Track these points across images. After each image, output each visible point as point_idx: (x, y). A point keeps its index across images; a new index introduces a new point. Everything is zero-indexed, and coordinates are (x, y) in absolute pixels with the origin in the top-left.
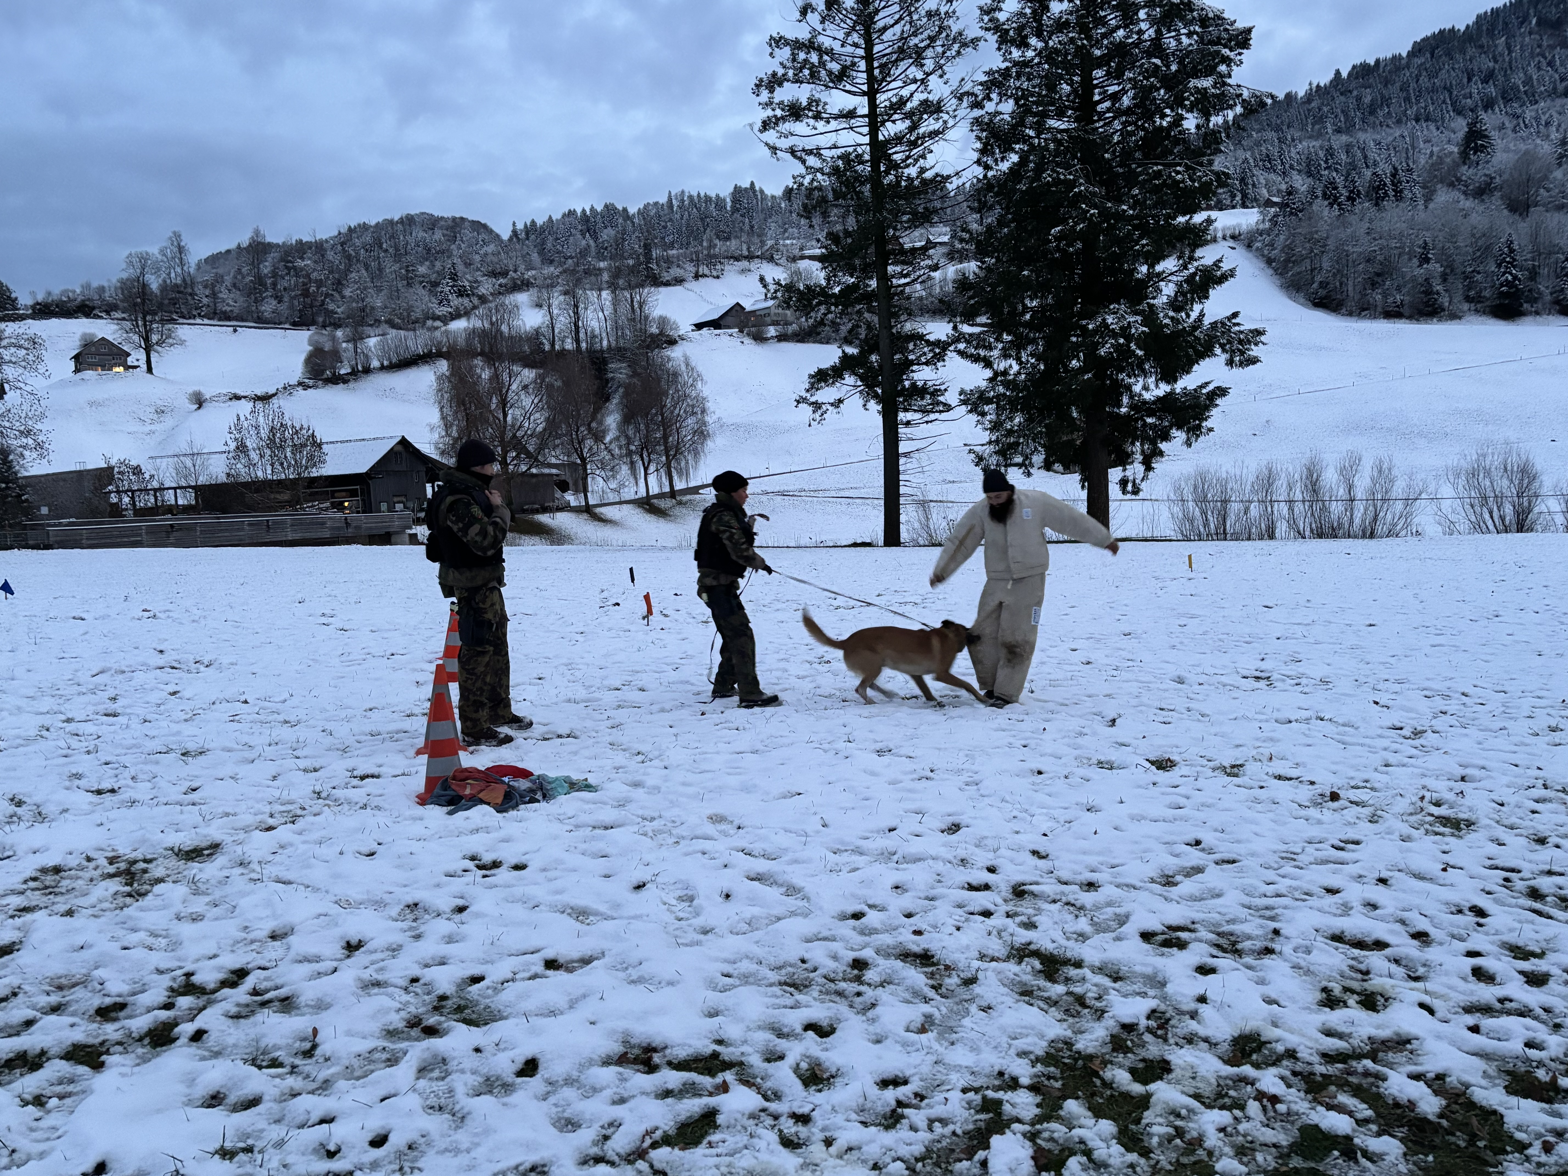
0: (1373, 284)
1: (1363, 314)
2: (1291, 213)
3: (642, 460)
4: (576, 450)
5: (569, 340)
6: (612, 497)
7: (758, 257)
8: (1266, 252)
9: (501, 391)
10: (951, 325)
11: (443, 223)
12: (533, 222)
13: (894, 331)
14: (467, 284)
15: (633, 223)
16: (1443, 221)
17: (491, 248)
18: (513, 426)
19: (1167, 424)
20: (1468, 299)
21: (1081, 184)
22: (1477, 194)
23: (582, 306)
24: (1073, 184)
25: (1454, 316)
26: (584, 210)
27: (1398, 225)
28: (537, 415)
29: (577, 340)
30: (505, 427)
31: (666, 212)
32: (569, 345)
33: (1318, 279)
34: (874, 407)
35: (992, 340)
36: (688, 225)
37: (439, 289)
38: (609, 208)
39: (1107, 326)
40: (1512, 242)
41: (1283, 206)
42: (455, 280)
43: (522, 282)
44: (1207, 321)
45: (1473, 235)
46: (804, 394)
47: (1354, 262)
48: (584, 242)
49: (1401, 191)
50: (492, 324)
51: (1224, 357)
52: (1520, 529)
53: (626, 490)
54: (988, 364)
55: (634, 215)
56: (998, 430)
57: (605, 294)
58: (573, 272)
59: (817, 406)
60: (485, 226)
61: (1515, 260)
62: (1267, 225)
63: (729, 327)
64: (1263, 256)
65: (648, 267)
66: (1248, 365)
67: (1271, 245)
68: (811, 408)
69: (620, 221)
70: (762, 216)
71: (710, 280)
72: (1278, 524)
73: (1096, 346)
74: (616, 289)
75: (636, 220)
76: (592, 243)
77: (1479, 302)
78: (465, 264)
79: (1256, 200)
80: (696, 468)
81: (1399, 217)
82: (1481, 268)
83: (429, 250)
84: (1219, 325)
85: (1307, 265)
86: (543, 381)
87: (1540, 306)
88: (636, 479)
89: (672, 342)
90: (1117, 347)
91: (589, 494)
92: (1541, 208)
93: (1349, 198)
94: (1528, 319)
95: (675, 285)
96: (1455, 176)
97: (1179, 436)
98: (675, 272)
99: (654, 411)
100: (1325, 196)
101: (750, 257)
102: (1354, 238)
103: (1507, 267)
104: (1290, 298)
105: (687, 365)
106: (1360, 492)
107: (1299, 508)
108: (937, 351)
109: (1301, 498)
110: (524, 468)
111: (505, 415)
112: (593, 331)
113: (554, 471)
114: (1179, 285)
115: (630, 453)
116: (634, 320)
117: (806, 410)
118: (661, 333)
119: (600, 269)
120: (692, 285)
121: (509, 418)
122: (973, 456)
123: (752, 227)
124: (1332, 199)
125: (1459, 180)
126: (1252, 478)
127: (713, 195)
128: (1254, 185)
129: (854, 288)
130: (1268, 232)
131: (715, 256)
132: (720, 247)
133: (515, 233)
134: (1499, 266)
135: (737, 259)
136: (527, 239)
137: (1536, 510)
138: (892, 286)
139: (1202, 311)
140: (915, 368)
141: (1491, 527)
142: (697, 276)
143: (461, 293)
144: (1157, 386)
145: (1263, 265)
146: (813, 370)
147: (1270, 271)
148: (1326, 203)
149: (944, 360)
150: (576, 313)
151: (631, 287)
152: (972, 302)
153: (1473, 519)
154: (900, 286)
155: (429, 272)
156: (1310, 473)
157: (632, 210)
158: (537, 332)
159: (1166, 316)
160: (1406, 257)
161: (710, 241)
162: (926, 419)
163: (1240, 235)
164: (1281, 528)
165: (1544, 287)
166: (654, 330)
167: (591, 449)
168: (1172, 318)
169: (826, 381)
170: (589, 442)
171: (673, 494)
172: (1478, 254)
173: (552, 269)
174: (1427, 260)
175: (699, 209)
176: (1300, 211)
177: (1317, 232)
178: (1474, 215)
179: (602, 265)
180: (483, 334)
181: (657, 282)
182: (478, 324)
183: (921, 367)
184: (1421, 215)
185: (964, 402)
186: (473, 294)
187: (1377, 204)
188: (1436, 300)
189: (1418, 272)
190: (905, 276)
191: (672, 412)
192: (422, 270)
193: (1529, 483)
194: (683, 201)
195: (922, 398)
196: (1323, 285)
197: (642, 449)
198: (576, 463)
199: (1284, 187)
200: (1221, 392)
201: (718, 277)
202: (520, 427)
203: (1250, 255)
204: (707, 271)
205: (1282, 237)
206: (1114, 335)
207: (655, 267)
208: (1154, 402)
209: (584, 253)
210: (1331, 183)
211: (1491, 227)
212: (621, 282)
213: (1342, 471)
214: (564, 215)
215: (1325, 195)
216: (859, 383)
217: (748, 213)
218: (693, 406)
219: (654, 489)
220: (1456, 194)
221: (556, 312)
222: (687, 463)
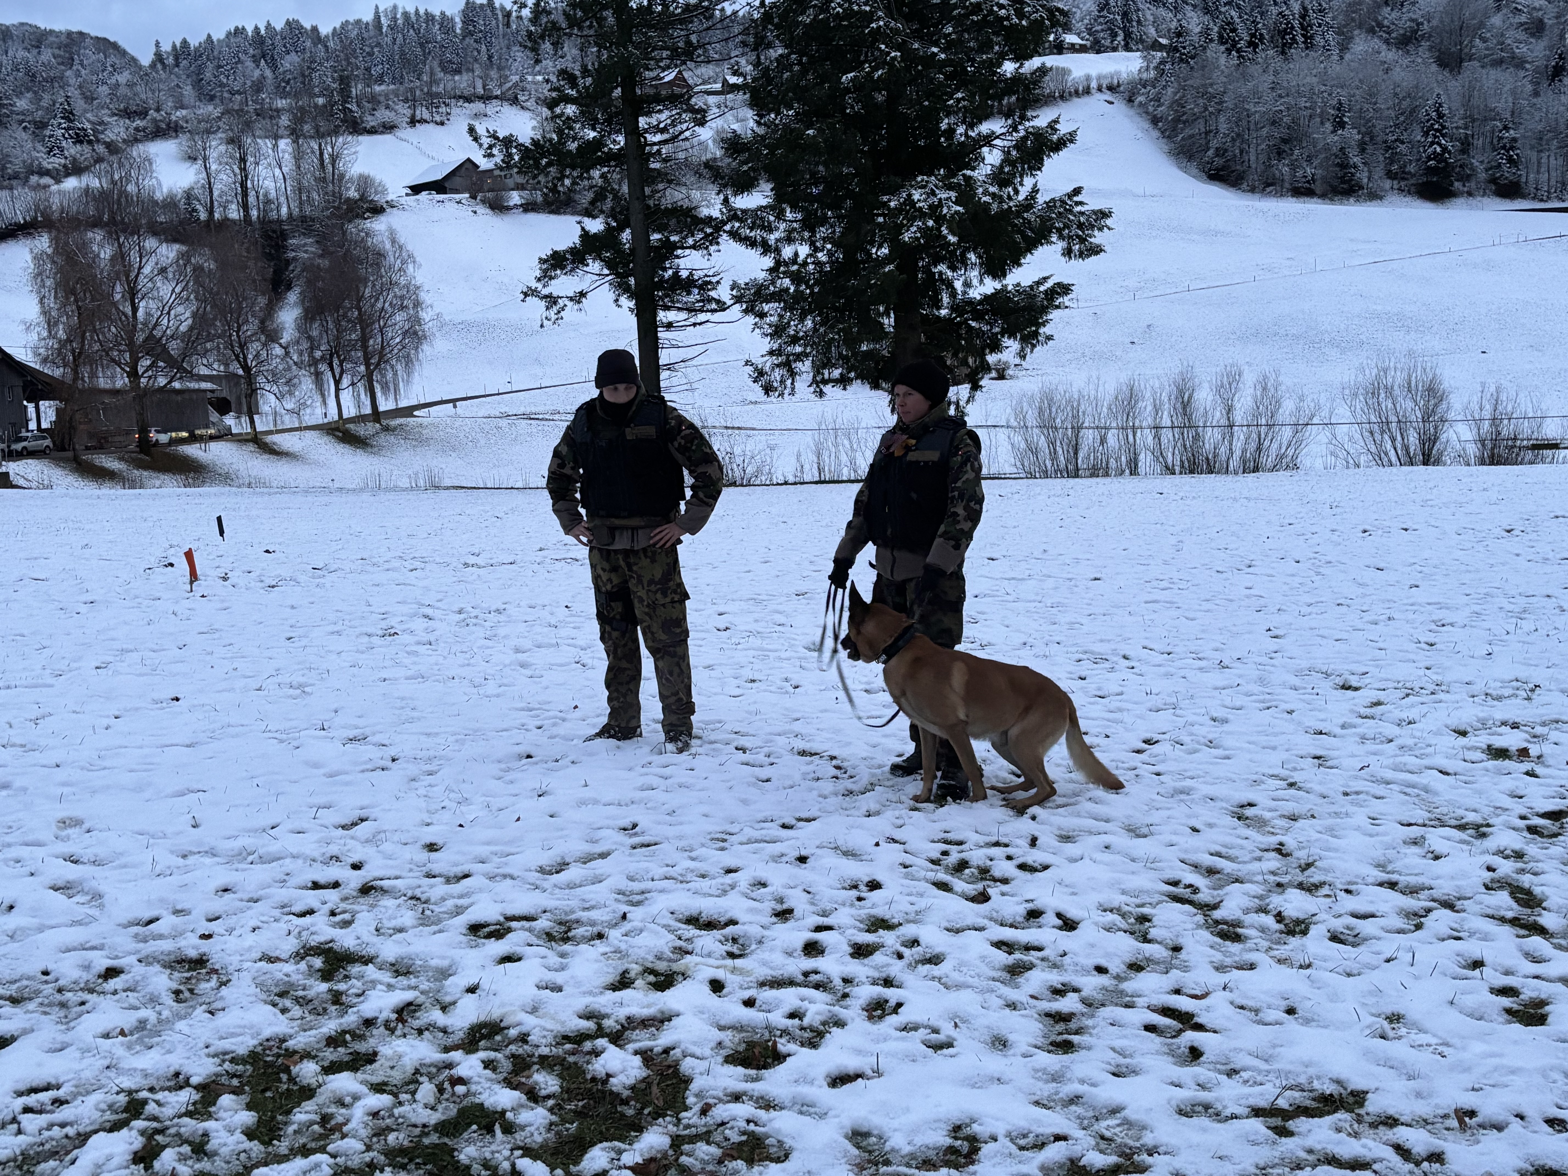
0: (1279, 153)
1: (1268, 190)
2: (1181, 60)
3: (332, 370)
4: (237, 357)
5: (234, 207)
6: (289, 421)
7: (496, 97)
8: (1151, 109)
9: (127, 277)
10: (722, 197)
11: (52, 39)
12: (185, 42)
13: (651, 203)
14: (87, 126)
15: (326, 47)
16: (1361, 76)
17: (123, 78)
18: (145, 324)
19: (997, 330)
20: (1390, 175)
21: (879, 19)
22: (1400, 43)
23: (251, 159)
24: (869, 17)
25: (1374, 196)
26: (257, 28)
27: (1308, 79)
28: (180, 309)
29: (245, 206)
30: (135, 326)
31: (372, 33)
32: (234, 213)
33: (1214, 144)
34: (627, 303)
35: (772, 218)
36: (402, 54)
37: (48, 133)
38: (293, 26)
39: (913, 204)
40: (1440, 105)
41: (1172, 49)
42: (70, 121)
43: (168, 125)
44: (1041, 199)
45: (1396, 95)
46: (534, 284)
47: (1256, 124)
48: (257, 73)
49: (1312, 37)
50: (114, 183)
51: (1061, 245)
52: (1426, 463)
53: (308, 411)
54: (766, 248)
55: (327, 37)
56: (780, 337)
57: (284, 144)
58: (240, 112)
59: (551, 300)
60: (115, 46)
61: (1444, 127)
62: (1152, 74)
63: (457, 191)
64: (1147, 113)
65: (345, 108)
66: (1089, 256)
67: (1157, 99)
68: (543, 304)
69: (308, 44)
70: (504, 43)
71: (431, 126)
72: (1142, 457)
73: (899, 229)
74: (298, 137)
75: (331, 44)
76: (268, 73)
77: (1403, 179)
78: (86, 98)
79: (1142, 41)
80: (408, 382)
81: (1309, 69)
82: (1405, 137)
83: (34, 76)
84: (1058, 204)
85: (1200, 126)
86: (188, 261)
87: (1473, 185)
88: (323, 395)
89: (378, 210)
90: (925, 231)
91: (256, 417)
92: (1476, 64)
93: (1252, 44)
94: (1460, 201)
95: (382, 133)
96: (1376, 21)
97: (1012, 346)
98: (383, 115)
99: (347, 303)
100: (1222, 40)
101: (486, 98)
102: (1256, 94)
103: (1435, 137)
104: (1180, 168)
105: (393, 242)
106: (1239, 417)
107: (1167, 436)
108: (709, 231)
109: (1169, 424)
110: (162, 381)
111: (135, 309)
112: (266, 195)
113: (205, 385)
114: (1006, 153)
115: (314, 362)
116: (324, 180)
117: (537, 306)
118: (363, 198)
119: (278, 110)
120: (407, 133)
121: (141, 314)
122: (749, 369)
123: (490, 57)
124: (1230, 44)
125: (1380, 25)
126: (1108, 399)
127: (437, 13)
128: (1139, 22)
129: (598, 144)
130: (1153, 83)
131: (438, 95)
132: (447, 83)
133: (159, 57)
134: (1426, 134)
135: (468, 100)
136: (177, 65)
137: (1443, 437)
138: (646, 144)
139: (1035, 185)
140: (679, 252)
141: (1394, 459)
142: (413, 122)
143: (79, 139)
144: (981, 282)
145: (1147, 125)
146: (546, 252)
147: (1156, 134)
148: (1223, 48)
149: (718, 243)
150: (243, 169)
151: (319, 135)
152: (745, 168)
153: (1373, 449)
154: (655, 144)
155: (32, 107)
156: (1181, 392)
157: (325, 30)
158: (189, 195)
159: (986, 192)
160: (1318, 120)
161: (432, 74)
162: (692, 320)
163: (1119, 85)
164: (1145, 460)
165: (1478, 162)
166: (353, 194)
167: (257, 355)
168: (994, 195)
169: (562, 268)
170: (254, 347)
171: (376, 415)
172: (1402, 119)
173: (210, 108)
174: (1342, 125)
175: (417, 32)
176: (1193, 58)
177: (1211, 85)
178: (1398, 69)
179: (281, 103)
180: (102, 197)
181: (356, 128)
182: (95, 183)
183: (687, 252)
184: (1336, 68)
185: (738, 300)
186: (98, 141)
187: (1283, 53)
188: (1353, 175)
189: (1332, 139)
190: (663, 131)
191: (373, 306)
192: (22, 104)
193: (1436, 405)
194: (395, 19)
195: (689, 293)
196: (1220, 152)
197: (331, 356)
198: (236, 375)
199: (1174, 25)
200: (1064, 289)
201: (442, 123)
202: (157, 324)
203: (1132, 112)
204: (426, 115)
205: (1170, 90)
206: (922, 215)
207: (354, 108)
208: (981, 302)
209: (258, 87)
210: (1228, 24)
211: (1417, 87)
212: (306, 127)
213: (1219, 389)
214: (229, 34)
215: (1221, 37)
216: (606, 271)
217: (486, 37)
218: (402, 298)
219: (350, 411)
220: (1376, 43)
221: (214, 167)
222: (395, 374)
